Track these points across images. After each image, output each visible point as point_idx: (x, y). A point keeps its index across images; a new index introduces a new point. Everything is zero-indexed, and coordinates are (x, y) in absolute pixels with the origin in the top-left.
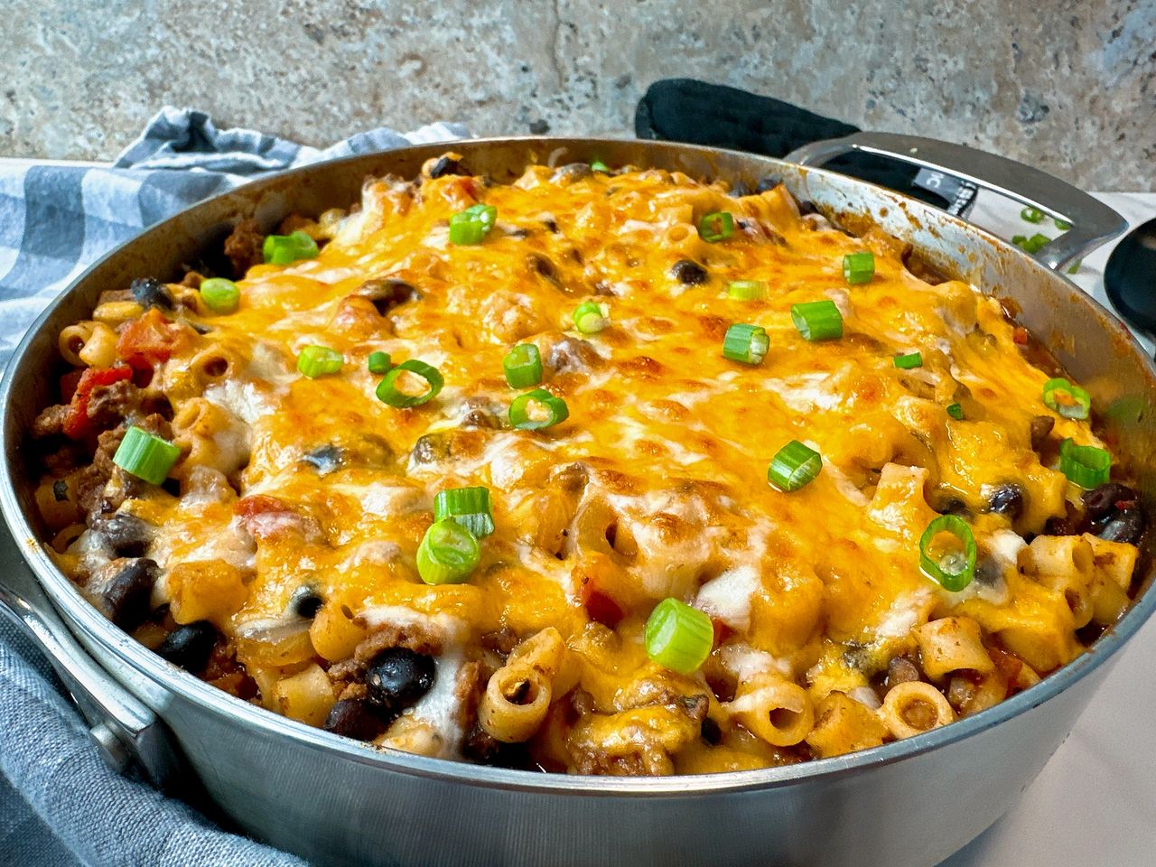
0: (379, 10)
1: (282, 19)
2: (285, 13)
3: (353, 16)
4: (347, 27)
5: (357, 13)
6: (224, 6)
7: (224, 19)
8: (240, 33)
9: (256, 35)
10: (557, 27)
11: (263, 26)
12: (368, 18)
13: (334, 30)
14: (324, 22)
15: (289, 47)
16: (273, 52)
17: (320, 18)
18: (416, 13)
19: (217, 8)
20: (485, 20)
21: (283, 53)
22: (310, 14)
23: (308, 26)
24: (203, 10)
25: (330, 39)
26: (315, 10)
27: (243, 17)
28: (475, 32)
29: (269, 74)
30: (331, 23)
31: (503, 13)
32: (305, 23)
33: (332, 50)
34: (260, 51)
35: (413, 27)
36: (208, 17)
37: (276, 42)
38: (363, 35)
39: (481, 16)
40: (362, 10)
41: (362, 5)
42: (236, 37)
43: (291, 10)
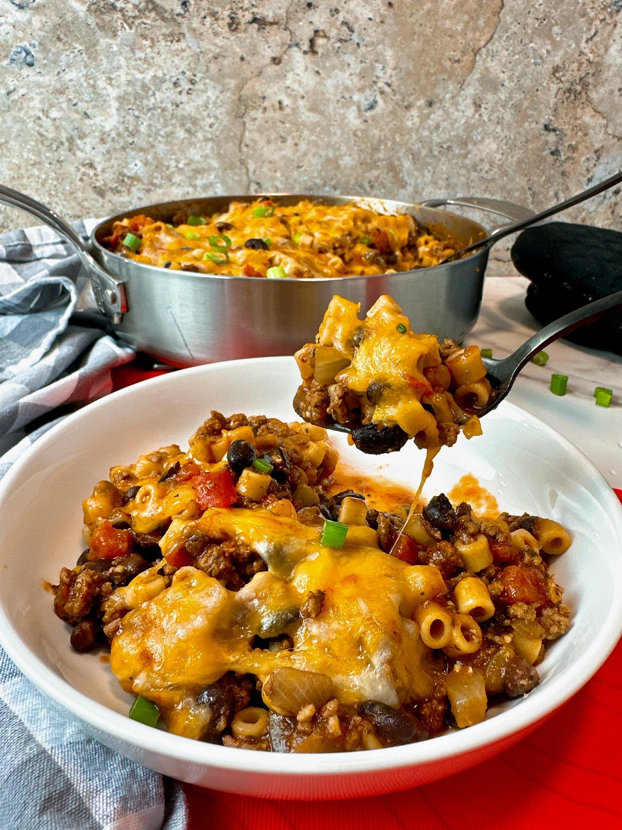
0: (139, 177)
1: (79, 183)
2: (81, 180)
3: (123, 181)
4: (119, 188)
5: (126, 180)
6: (44, 176)
7: (43, 185)
8: (53, 192)
9: (63, 194)
10: (249, 185)
11: (68, 188)
12: (132, 182)
13: (111, 189)
14: (105, 185)
15: (83, 201)
16: (73, 204)
17: (102, 182)
18: (162, 178)
19: (39, 178)
20: (204, 181)
21: (79, 204)
22: (97, 180)
23: (95, 187)
24: (30, 180)
25: (109, 195)
26: (100, 178)
27: (55, 183)
28: (198, 189)
29: (71, 217)
30: (109, 185)
31: (215, 177)
32: (93, 185)
33: (110, 201)
34: (64, 203)
35: (160, 186)
36: (33, 184)
37: (75, 198)
38: (129, 192)
39: (202, 179)
40: (128, 177)
41: (128, 174)
42: (50, 195)
43: (85, 178)
